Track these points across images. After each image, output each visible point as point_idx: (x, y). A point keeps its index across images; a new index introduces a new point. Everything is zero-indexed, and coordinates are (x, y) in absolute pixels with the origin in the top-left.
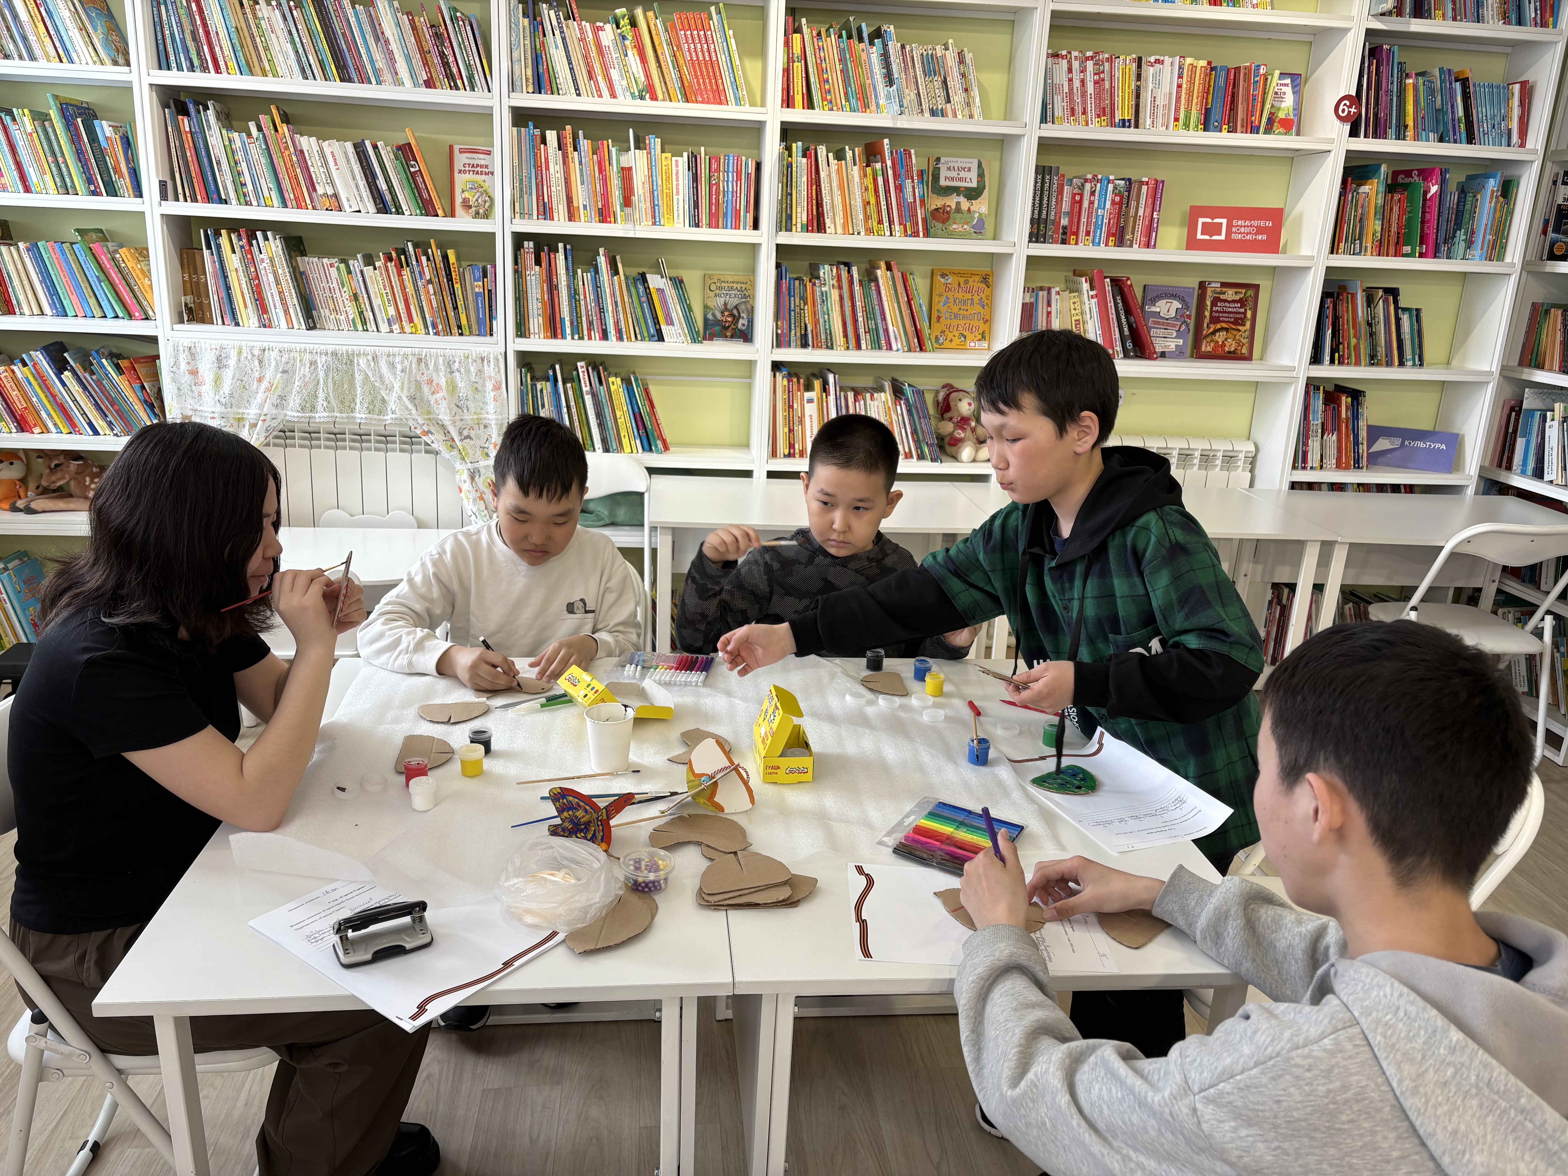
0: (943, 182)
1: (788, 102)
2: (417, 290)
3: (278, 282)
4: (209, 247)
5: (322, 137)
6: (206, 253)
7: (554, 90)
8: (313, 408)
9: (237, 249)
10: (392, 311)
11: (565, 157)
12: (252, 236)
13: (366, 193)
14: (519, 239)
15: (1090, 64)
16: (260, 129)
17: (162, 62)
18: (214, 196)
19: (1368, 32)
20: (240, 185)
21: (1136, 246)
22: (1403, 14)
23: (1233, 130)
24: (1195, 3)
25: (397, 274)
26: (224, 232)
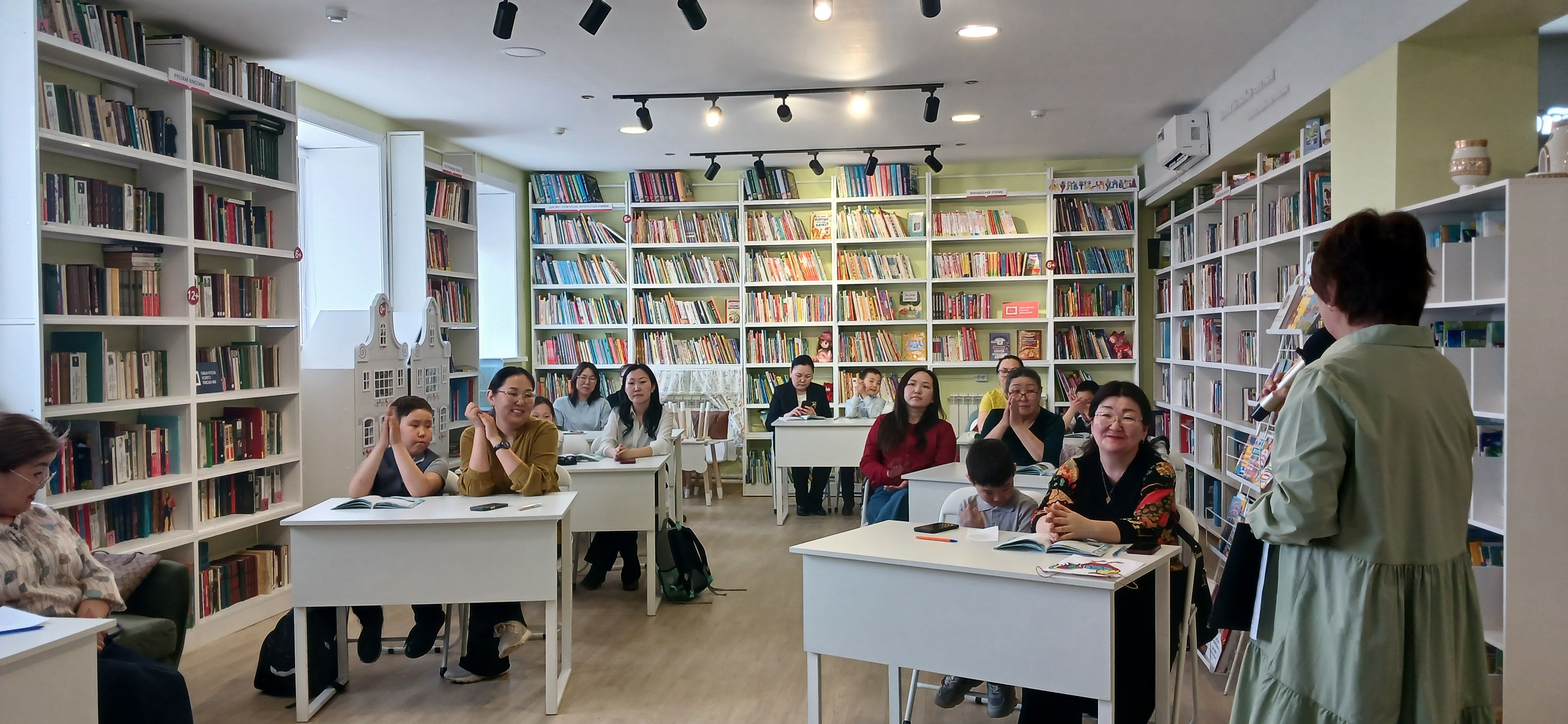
0: (904, 301)
1: (840, 277)
2: (712, 349)
3: (667, 349)
4: (646, 338)
5: (685, 302)
6: (645, 340)
7: (760, 280)
8: (676, 390)
9: (655, 338)
10: (704, 357)
11: (764, 301)
12: (660, 334)
13: (697, 318)
14: (748, 329)
15: (950, 257)
16: (664, 299)
17: (636, 282)
18: (649, 321)
19: (1054, 238)
20: (657, 318)
21: (982, 318)
22: (1069, 230)
23: (1010, 275)
24: (987, 233)
25: (706, 344)
26: (651, 333)
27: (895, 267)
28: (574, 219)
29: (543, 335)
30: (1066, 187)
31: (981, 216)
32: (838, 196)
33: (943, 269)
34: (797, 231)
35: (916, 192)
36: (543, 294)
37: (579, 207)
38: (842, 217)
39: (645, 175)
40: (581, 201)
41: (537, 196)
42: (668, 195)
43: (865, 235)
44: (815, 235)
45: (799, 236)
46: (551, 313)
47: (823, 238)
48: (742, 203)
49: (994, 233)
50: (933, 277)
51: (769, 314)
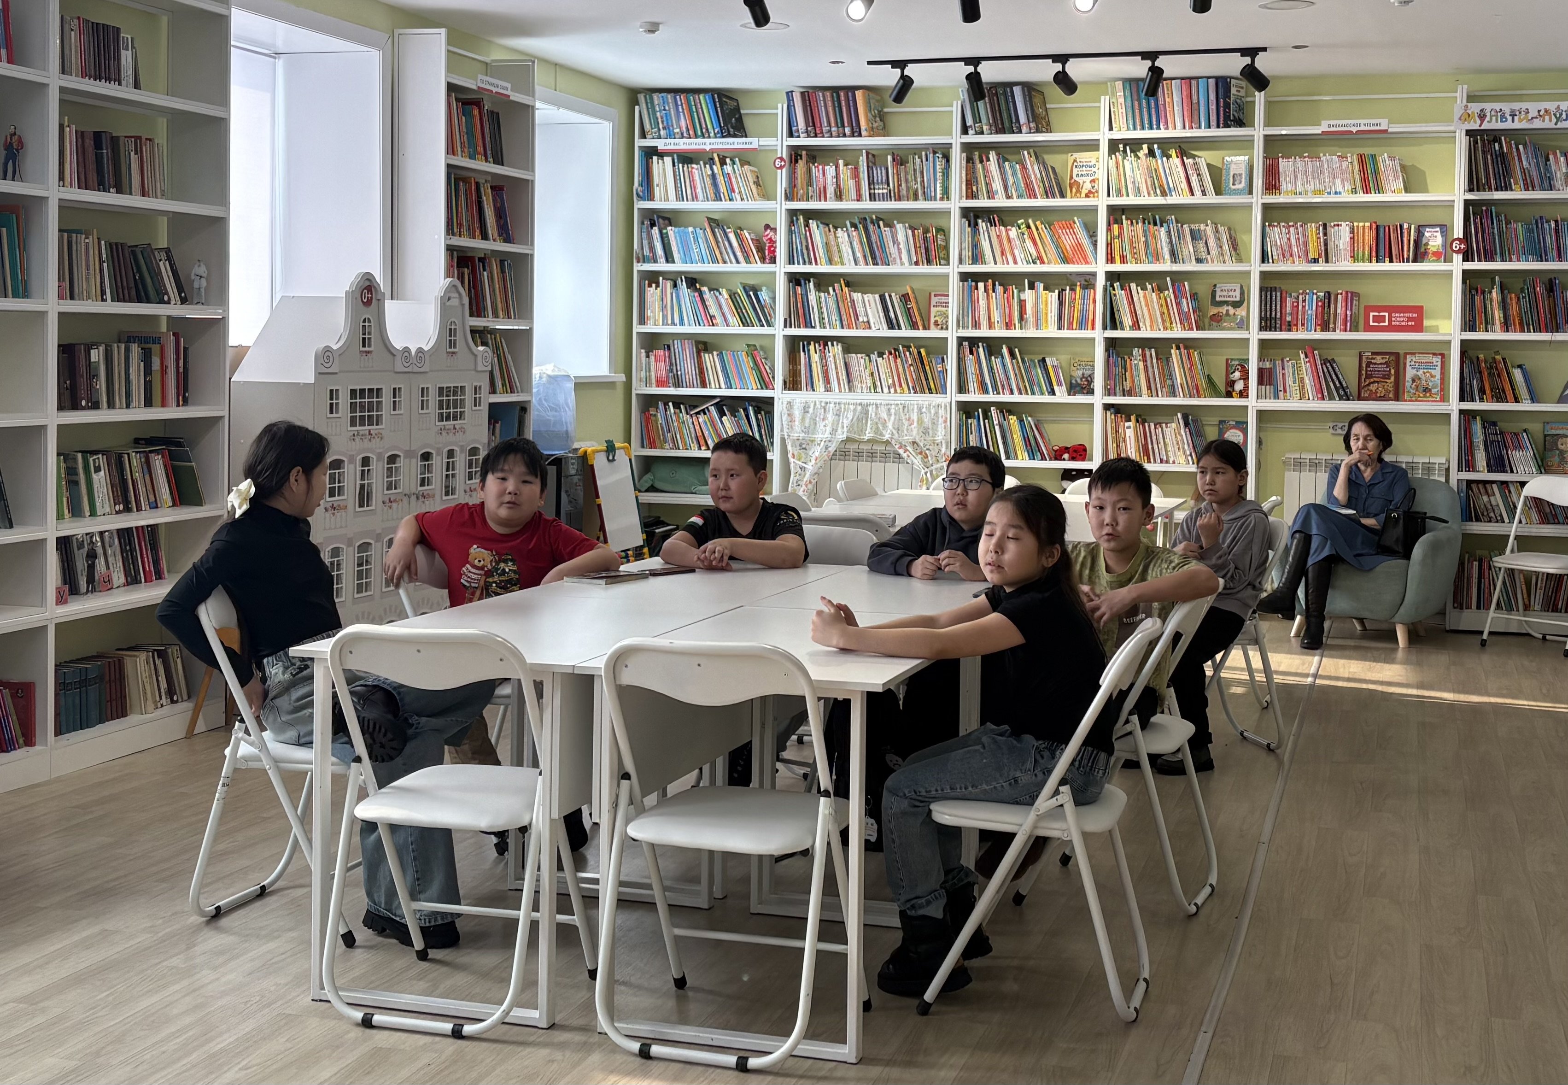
0: (1218, 299)
1: (1110, 259)
2: (904, 369)
3: (836, 368)
4: (804, 351)
5: (864, 293)
6: (802, 354)
7: (983, 262)
9: (818, 351)
10: (890, 381)
11: (988, 295)
12: (826, 344)
13: (883, 320)
14: (961, 340)
15: (1294, 230)
16: (834, 290)
17: (791, 261)
18: (809, 324)
19: (1466, 201)
20: (821, 319)
21: (1338, 331)
22: (1490, 189)
23: (1391, 261)
24: (1354, 191)
25: (896, 362)
26: (812, 343)
27: (1201, 245)
28: (701, 163)
29: (652, 342)
30: (1488, 119)
31: (1345, 164)
32: (1111, 129)
33: (1280, 251)
34: (1044, 185)
35: (1240, 123)
36: (652, 278)
37: (708, 143)
38: (1117, 163)
39: (809, 95)
40: (712, 135)
41: (647, 126)
42: (843, 126)
43: (1152, 192)
44: (1074, 190)
45: (1046, 192)
46: (663, 308)
47: (1087, 196)
48: (956, 140)
49: (1367, 191)
50: (1263, 262)
51: (996, 316)
